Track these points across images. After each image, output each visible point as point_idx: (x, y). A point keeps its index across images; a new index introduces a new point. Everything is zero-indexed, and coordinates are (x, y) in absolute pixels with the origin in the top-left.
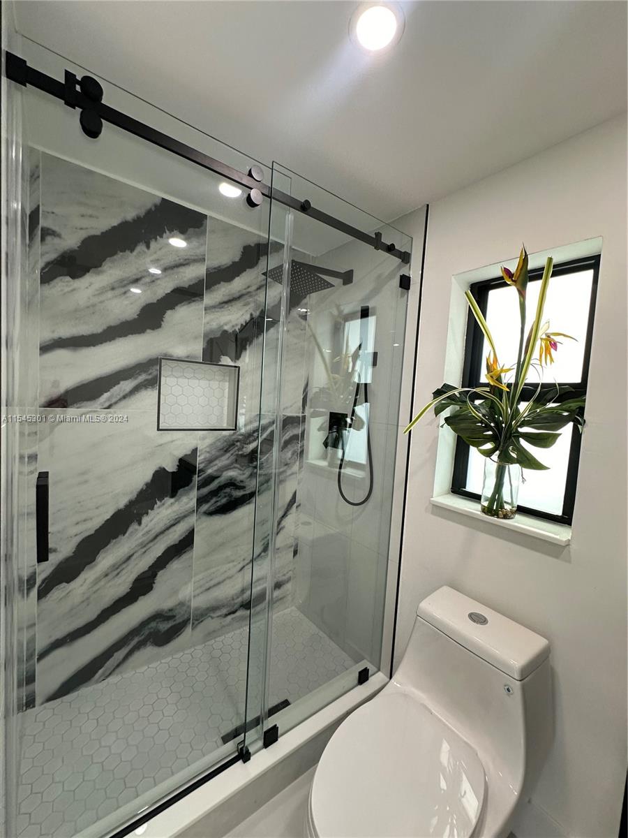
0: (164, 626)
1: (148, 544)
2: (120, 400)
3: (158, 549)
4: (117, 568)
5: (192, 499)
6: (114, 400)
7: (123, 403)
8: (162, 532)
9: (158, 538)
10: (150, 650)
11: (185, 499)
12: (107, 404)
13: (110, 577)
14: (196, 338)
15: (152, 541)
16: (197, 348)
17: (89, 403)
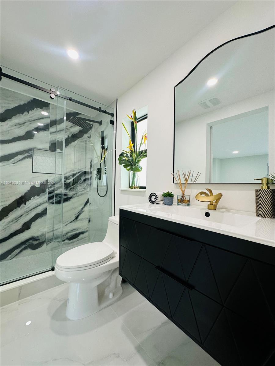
0: (35, 243)
1: (28, 212)
2: (18, 161)
3: (32, 214)
4: (17, 219)
5: (46, 197)
6: (15, 162)
7: (19, 162)
8: (34, 208)
9: (33, 210)
10: (29, 251)
11: (43, 197)
12: (13, 163)
13: (13, 222)
14: (47, 142)
15: (30, 211)
16: (48, 146)
17: (6, 162)
